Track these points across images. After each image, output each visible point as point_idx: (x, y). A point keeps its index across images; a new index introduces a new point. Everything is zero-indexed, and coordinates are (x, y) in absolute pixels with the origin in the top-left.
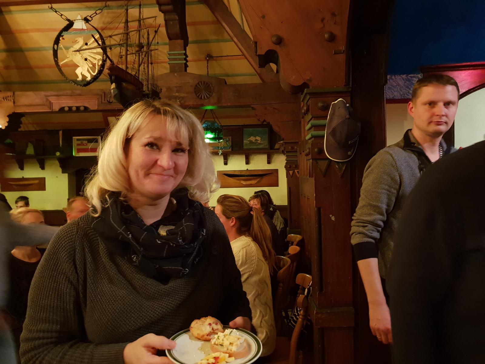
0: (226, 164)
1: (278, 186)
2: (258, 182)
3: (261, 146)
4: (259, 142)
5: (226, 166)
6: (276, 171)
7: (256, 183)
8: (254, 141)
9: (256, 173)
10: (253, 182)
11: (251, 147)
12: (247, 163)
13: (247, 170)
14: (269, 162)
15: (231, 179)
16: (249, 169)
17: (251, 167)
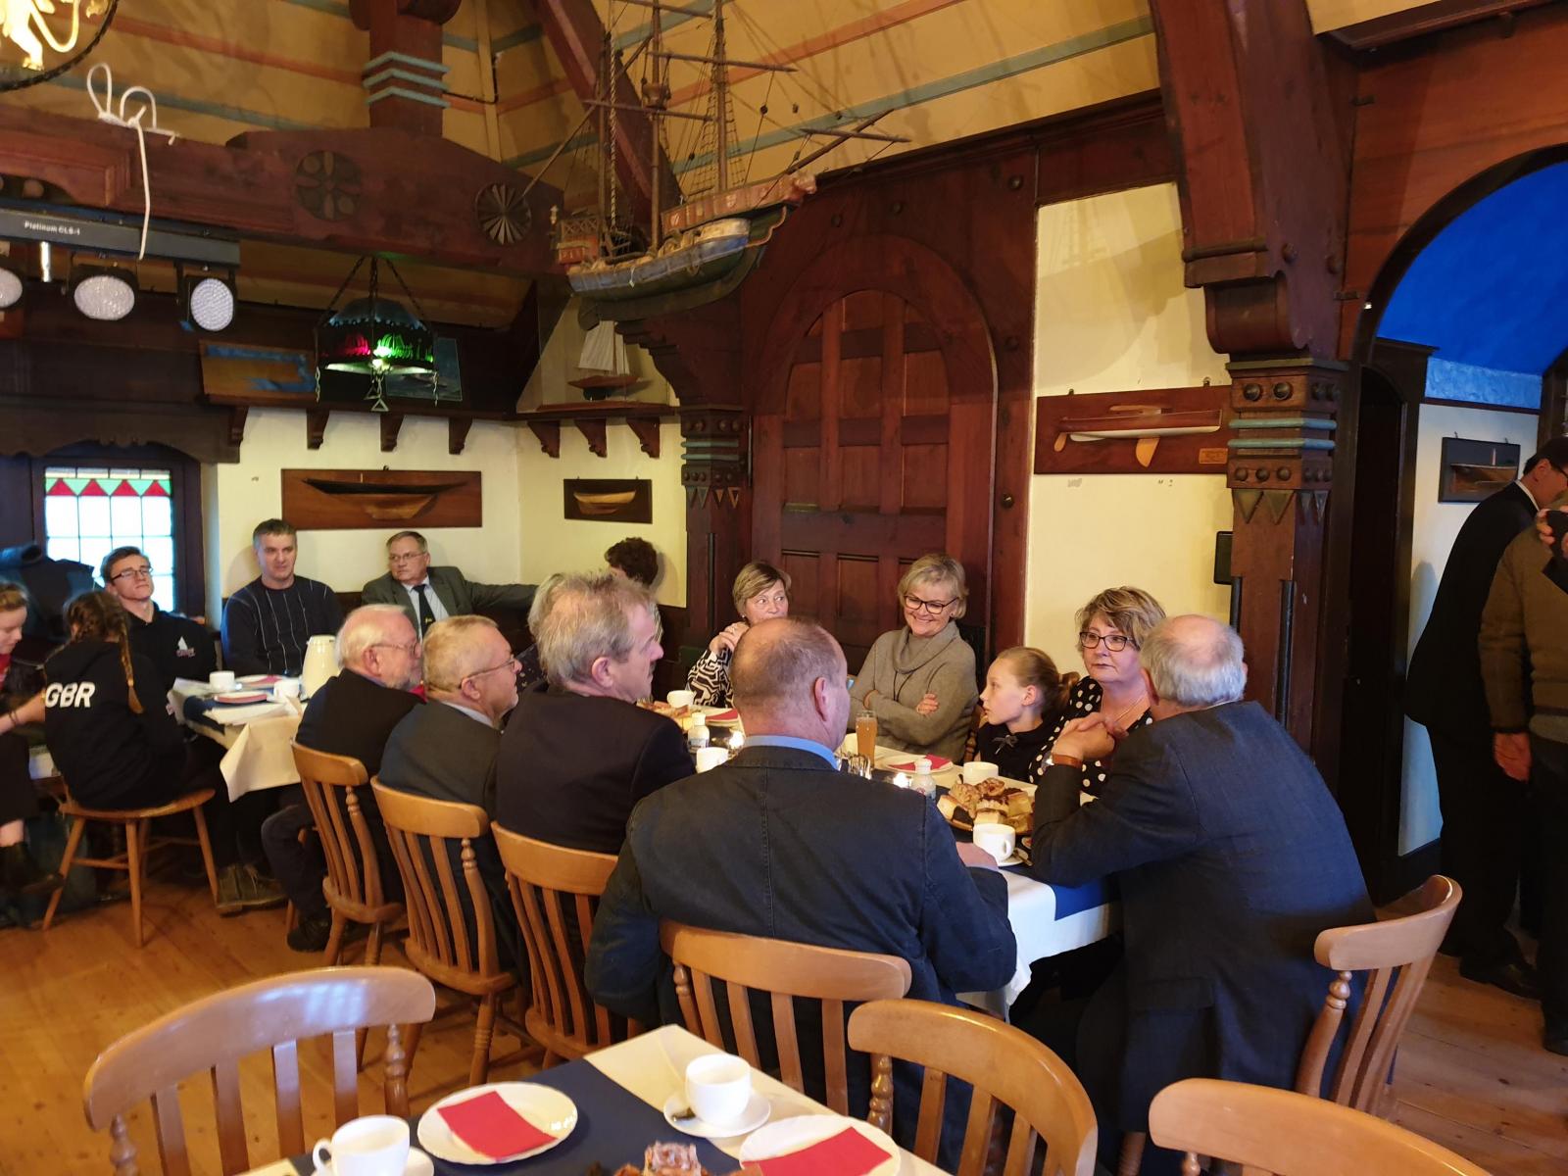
0: (315, 443)
1: (478, 523)
2: (425, 510)
3: (438, 395)
5: (313, 452)
6: (476, 477)
7: (418, 513)
9: (416, 482)
10: (407, 511)
11: (410, 395)
12: (389, 445)
13: (386, 470)
14: (456, 447)
15: (334, 498)
16: (393, 467)
17: (397, 461)
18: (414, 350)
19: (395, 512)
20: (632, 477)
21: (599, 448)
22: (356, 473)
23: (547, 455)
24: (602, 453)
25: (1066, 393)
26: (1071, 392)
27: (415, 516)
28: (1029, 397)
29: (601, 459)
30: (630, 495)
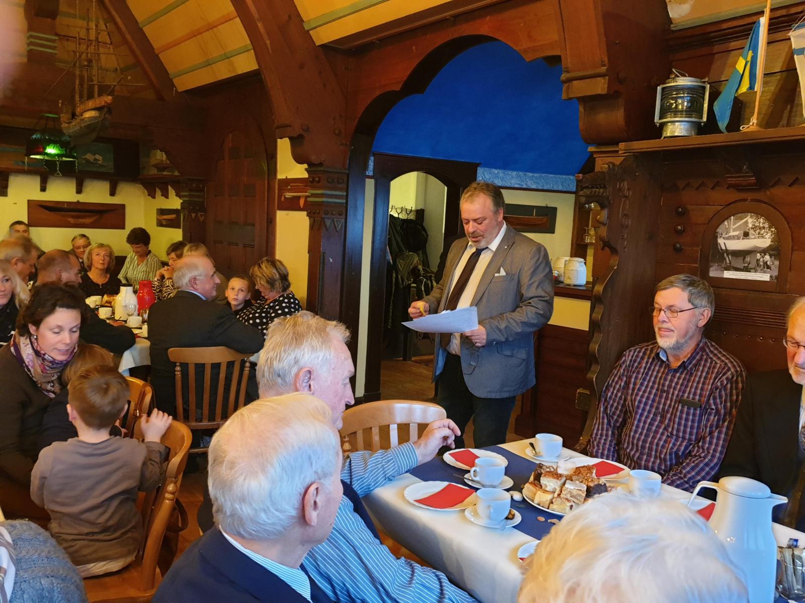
0: (43, 189)
1: (123, 228)
2: (96, 220)
3: (103, 170)
4: (100, 162)
5: (43, 193)
6: (123, 207)
7: (93, 221)
8: (92, 161)
9: (92, 208)
10: (88, 221)
11: (88, 169)
12: (79, 191)
13: (78, 202)
14: (113, 193)
15: (52, 213)
16: (81, 201)
17: (84, 198)
18: (66, 151)
19: (81, 221)
20: (176, 208)
21: (166, 195)
22: (63, 203)
23: (150, 198)
24: (167, 197)
25: (285, 178)
26: (286, 177)
27: (91, 223)
28: (276, 179)
29: (167, 199)
30: (174, 216)
